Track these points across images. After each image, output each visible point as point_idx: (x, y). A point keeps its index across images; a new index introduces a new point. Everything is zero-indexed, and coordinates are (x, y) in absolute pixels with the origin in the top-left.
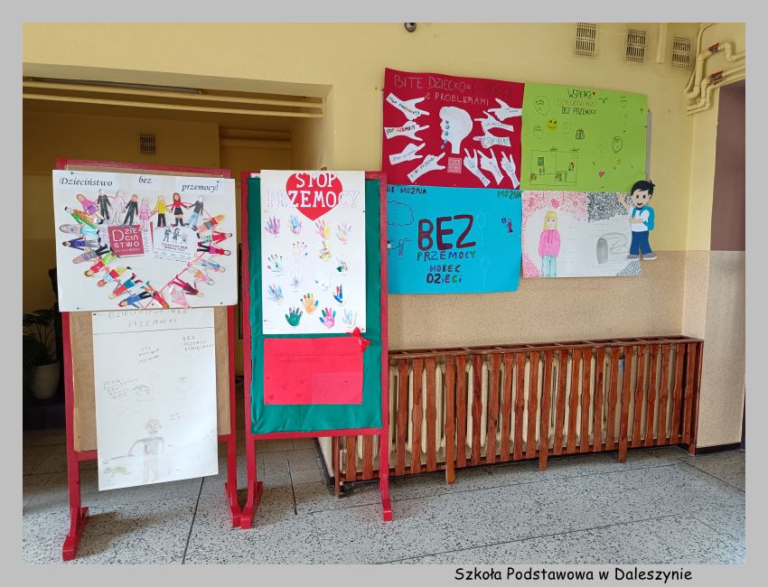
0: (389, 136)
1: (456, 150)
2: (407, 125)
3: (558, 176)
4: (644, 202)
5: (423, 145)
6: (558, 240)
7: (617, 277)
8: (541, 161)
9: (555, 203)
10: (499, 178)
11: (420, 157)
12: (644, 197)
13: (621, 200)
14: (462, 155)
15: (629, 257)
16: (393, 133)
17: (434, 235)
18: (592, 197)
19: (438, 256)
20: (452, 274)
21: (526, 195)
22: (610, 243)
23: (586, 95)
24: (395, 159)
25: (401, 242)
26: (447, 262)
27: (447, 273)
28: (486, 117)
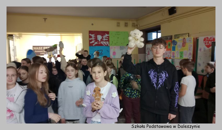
0: (90, 39)
1: (100, 41)
3: (115, 44)
6: (116, 53)
9: (115, 48)
10: (106, 45)
11: (95, 42)
13: (125, 47)
23: (119, 32)
24: (91, 43)
28: (104, 36)
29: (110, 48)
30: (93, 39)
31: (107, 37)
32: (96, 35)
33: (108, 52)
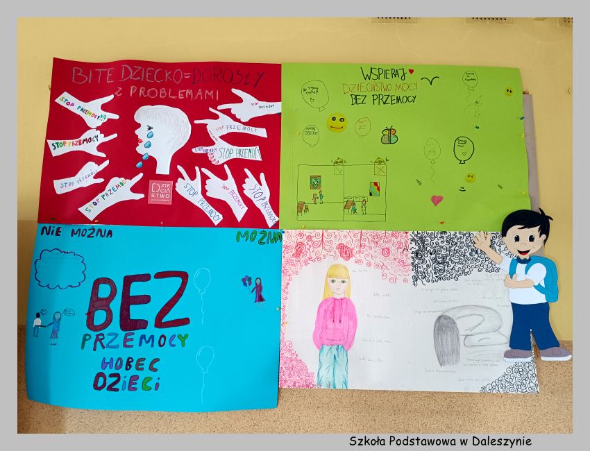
1: (163, 168)
2: (87, 134)
5: (107, 163)
6: (352, 317)
8: (316, 182)
9: (345, 251)
11: (101, 180)
12: (531, 239)
13: (483, 244)
14: (174, 176)
15: (507, 355)
16: (63, 148)
17: (116, 306)
18: (421, 240)
19: (120, 341)
21: (290, 238)
23: (395, 73)
24: (62, 186)
25: (57, 316)
26: (135, 352)
27: (133, 371)
28: (216, 117)
29: (288, 255)
30: (91, 149)
31: (254, 122)
32: (125, 109)
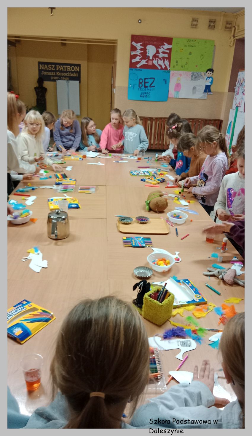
0: (132, 54)
1: (151, 58)
2: (137, 51)
3: (182, 66)
4: (211, 75)
5: (141, 57)
6: (180, 86)
7: (199, 99)
8: (177, 62)
10: (164, 67)
11: (140, 60)
12: (211, 74)
13: (203, 74)
15: (203, 93)
16: (133, 53)
17: (143, 83)
18: (193, 73)
19: (144, 89)
20: (148, 95)
21: (171, 72)
22: (197, 88)
23: (193, 41)
24: (133, 61)
25: (134, 85)
26: (146, 91)
27: (146, 94)
28: (160, 48)
29: (171, 75)
30: (138, 53)
31: (167, 49)
32: (145, 46)
33: (166, 83)
